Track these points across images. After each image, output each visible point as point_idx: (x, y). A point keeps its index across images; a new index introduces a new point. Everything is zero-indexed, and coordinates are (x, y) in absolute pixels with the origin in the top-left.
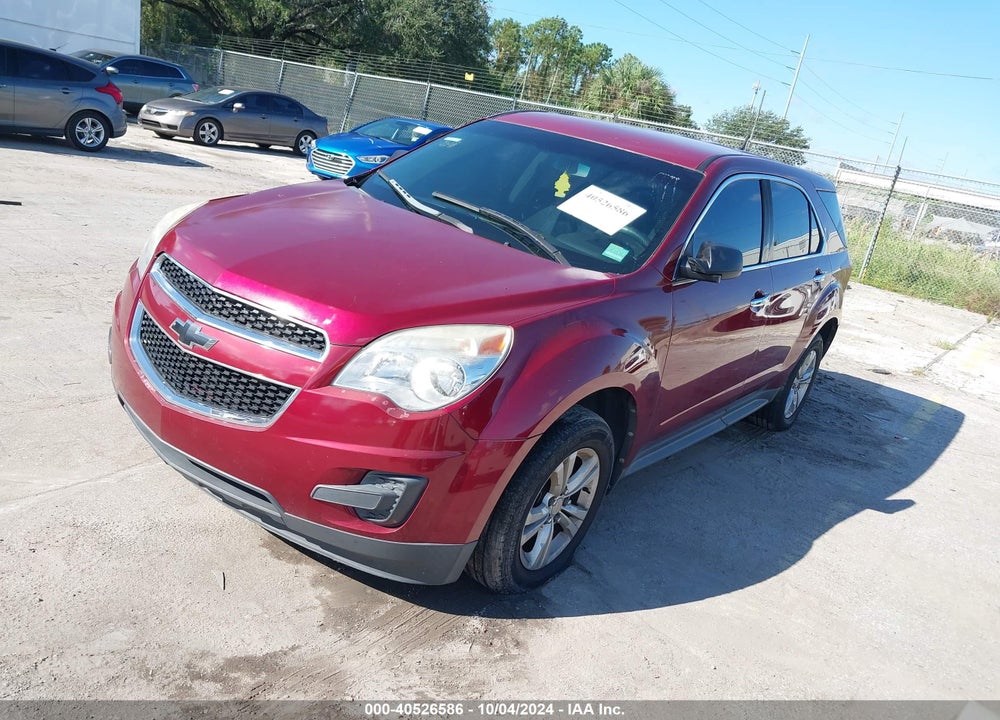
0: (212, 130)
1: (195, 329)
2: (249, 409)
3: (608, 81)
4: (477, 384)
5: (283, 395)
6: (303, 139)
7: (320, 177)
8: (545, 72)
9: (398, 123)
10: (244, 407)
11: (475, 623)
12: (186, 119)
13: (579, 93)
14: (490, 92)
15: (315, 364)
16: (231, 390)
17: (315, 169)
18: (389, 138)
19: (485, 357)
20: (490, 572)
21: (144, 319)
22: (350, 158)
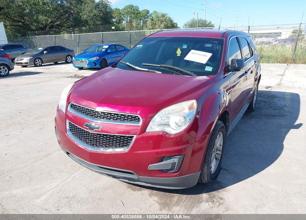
0: (39, 61)
1: (93, 124)
2: (109, 146)
3: (152, 20)
4: (191, 120)
5: (130, 139)
6: (68, 58)
7: (78, 68)
8: (131, 22)
9: (97, 46)
10: (107, 145)
11: (205, 196)
12: (30, 59)
13: (143, 25)
14: (117, 31)
15: (139, 126)
16: (98, 141)
17: (76, 66)
18: (96, 51)
19: (191, 111)
20: (204, 178)
21: (70, 125)
22: (86, 60)
